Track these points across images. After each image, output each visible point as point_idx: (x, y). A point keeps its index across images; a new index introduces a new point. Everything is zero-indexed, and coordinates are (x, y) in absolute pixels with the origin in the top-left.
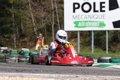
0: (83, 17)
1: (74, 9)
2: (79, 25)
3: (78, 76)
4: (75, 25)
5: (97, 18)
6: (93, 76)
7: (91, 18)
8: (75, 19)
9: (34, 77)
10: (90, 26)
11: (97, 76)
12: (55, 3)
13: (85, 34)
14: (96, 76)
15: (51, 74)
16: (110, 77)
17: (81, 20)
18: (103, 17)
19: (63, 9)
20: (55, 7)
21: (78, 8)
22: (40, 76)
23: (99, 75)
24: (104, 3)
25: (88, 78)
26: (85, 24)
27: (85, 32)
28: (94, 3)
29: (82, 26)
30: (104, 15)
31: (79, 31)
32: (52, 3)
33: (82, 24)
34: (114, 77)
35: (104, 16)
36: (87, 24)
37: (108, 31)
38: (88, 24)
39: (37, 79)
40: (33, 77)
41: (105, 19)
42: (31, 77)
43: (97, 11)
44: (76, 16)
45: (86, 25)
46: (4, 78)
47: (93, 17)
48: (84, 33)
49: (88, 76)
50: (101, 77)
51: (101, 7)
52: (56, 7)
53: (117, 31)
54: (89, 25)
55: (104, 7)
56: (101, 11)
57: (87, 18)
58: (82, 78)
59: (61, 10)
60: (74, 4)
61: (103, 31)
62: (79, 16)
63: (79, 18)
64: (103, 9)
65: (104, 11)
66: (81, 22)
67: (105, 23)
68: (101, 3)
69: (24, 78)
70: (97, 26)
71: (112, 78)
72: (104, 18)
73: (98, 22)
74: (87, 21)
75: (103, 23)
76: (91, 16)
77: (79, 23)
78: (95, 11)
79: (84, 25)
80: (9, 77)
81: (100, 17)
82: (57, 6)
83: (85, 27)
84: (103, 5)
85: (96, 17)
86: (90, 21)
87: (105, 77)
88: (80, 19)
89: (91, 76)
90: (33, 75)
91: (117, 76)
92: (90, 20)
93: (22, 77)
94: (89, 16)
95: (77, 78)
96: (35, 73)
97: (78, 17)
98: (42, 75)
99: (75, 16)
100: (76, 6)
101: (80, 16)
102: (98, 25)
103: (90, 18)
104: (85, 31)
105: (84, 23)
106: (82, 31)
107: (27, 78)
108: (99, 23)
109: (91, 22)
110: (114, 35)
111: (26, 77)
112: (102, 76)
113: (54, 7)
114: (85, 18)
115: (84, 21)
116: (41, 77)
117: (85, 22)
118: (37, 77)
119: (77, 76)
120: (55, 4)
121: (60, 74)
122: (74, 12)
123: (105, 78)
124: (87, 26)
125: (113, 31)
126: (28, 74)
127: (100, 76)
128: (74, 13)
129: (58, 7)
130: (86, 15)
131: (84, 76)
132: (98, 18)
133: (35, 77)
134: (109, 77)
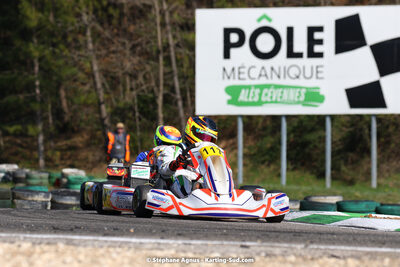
0: (255, 73)
1: (228, 47)
2: (243, 97)
3: (248, 244)
4: (229, 97)
5: (298, 77)
6: (293, 245)
7: (279, 77)
8: (229, 78)
9: (109, 247)
10: (276, 102)
11: (306, 246)
12: (169, 28)
13: (260, 125)
14: (303, 246)
15: (162, 238)
16: (348, 248)
17: (248, 82)
18: (317, 72)
19: (192, 47)
20: (167, 39)
21: (240, 43)
22: (130, 242)
23: (312, 242)
24: (320, 29)
25: (277, 251)
26: (260, 95)
27: (261, 120)
28: (290, 31)
29: (250, 100)
30: (322, 66)
31: (242, 116)
32: (159, 28)
33: (251, 94)
34: (360, 249)
35: (319, 69)
36: (266, 95)
37: (333, 117)
38: (270, 94)
39: (119, 250)
40: (106, 245)
41: (322, 78)
42: (101, 247)
43: (300, 55)
44: (233, 69)
45: (263, 99)
46: (19, 246)
47: (286, 72)
48: (257, 123)
49: (277, 244)
50: (317, 249)
51: (312, 42)
52: (172, 42)
53: (361, 116)
54: (274, 99)
55: (320, 42)
56: (312, 54)
57: (266, 75)
58: (258, 250)
59: (187, 52)
60: (227, 32)
61: (316, 119)
62: (242, 70)
63: (242, 76)
64: (317, 49)
65: (320, 55)
66: (248, 87)
67: (322, 92)
68: (311, 30)
69: (81, 249)
70: (298, 103)
71: (354, 253)
72: (320, 75)
73: (301, 88)
74: (268, 86)
75: (318, 93)
76: (280, 68)
77: (243, 91)
78: (291, 54)
79: (256, 99)
80: (34, 244)
81: (308, 74)
82: (174, 37)
83: (260, 103)
84: (317, 36)
85: (294, 72)
86: (277, 87)
87: (332, 247)
88: (244, 79)
89: (286, 245)
90: (106, 241)
91: (367, 246)
92: (275, 81)
93: (74, 245)
94: (272, 69)
95: (245, 250)
96: (114, 235)
97: (239, 73)
98: (134, 240)
99: (229, 70)
100: (234, 38)
101: (245, 70)
102: (302, 98)
103: (275, 76)
104: (259, 116)
105: (258, 91)
106: (250, 117)
107: (89, 248)
108: (304, 91)
109: (280, 90)
110: (351, 129)
111: (85, 246)
112: (322, 247)
113: (164, 41)
114: (260, 75)
115: (256, 87)
116: (131, 245)
117: (262, 87)
118: (120, 247)
119: (244, 244)
120: (167, 32)
121: (192, 239)
122: (227, 55)
123: (331, 252)
124: (266, 102)
125: (348, 119)
126: (91, 238)
127: (315, 246)
128: (227, 61)
129: (176, 42)
130: (263, 68)
131: (265, 244)
132: (301, 76)
133: (114, 247)
134: (343, 248)
